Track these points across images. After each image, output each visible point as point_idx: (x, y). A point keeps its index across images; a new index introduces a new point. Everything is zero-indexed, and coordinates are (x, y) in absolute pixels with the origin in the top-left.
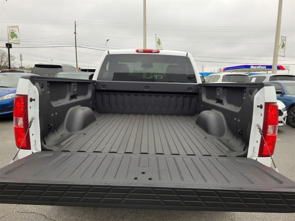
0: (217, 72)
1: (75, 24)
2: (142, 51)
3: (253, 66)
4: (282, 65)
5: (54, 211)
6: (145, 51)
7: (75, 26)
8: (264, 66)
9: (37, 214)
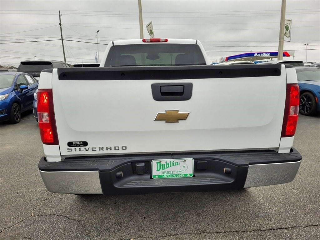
0: (219, 62)
1: (60, 14)
2: (149, 41)
3: (257, 54)
4: (287, 51)
5: (74, 211)
6: (152, 41)
7: (60, 16)
8: (268, 53)
9: (58, 216)
